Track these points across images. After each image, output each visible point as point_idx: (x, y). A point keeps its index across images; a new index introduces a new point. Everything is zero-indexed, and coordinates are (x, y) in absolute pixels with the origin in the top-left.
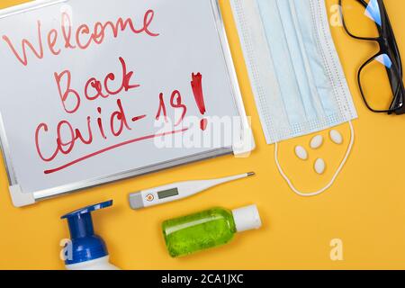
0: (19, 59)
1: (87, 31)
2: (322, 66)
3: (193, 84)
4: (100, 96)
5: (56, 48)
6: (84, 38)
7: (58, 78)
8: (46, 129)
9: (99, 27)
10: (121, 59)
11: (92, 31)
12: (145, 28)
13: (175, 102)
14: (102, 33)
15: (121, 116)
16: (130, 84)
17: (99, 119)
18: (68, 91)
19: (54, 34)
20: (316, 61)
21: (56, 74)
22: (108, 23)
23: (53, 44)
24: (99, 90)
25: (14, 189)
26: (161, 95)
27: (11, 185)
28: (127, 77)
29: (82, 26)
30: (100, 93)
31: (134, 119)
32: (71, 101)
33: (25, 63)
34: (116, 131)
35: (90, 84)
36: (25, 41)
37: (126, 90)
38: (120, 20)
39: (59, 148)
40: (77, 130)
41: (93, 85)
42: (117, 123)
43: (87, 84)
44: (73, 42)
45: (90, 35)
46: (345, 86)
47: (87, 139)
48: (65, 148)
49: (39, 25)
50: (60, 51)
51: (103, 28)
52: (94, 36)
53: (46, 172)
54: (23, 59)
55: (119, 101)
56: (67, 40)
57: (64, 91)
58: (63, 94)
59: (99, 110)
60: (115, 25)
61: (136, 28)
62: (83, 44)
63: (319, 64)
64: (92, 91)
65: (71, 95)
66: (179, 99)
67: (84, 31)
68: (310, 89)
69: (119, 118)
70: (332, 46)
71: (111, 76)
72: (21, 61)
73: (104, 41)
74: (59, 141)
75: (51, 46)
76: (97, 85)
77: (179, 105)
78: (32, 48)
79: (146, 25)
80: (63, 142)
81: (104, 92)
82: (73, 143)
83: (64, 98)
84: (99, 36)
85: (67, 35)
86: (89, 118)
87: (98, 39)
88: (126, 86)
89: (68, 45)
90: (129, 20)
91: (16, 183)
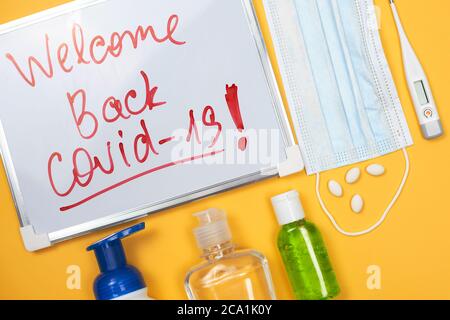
0: (27, 80)
1: (102, 43)
2: (371, 84)
3: (228, 98)
4: (120, 117)
5: (67, 65)
6: (99, 52)
7: (71, 99)
8: (60, 159)
9: (116, 37)
10: (142, 73)
11: (108, 43)
12: (169, 36)
13: (208, 120)
14: (120, 45)
15: (146, 139)
16: (155, 101)
17: (121, 145)
18: (84, 113)
19: (64, 49)
20: (365, 78)
21: (68, 95)
22: (126, 32)
23: (64, 61)
24: (119, 110)
25: (26, 231)
26: (191, 112)
27: (22, 226)
28: (150, 94)
29: (96, 38)
30: (120, 114)
31: (161, 142)
32: (88, 124)
33: (33, 84)
34: (141, 157)
35: (108, 104)
36: (31, 59)
37: (151, 109)
38: (140, 28)
39: (76, 180)
40: (96, 158)
41: (112, 105)
42: (142, 147)
43: (105, 105)
44: (86, 56)
45: (106, 47)
46: (399, 107)
47: (108, 168)
48: (83, 180)
49: (47, 39)
50: (72, 67)
51: (121, 39)
52: (111, 49)
53: (62, 209)
54: (30, 79)
55: (142, 122)
56: (80, 54)
57: (78, 114)
58: (77, 117)
59: (120, 133)
60: (134, 35)
61: (159, 37)
62: (98, 59)
63: (368, 81)
64: (111, 113)
65: (87, 117)
66: (212, 116)
67: (99, 44)
68: (357, 111)
69: (144, 142)
70: (384, 61)
71: (133, 94)
72: (29, 82)
73: (122, 53)
74: (75, 172)
75: (62, 62)
76: (116, 105)
77: (213, 123)
78: (40, 66)
79: (170, 33)
80: (81, 172)
81: (124, 112)
82: (91, 173)
83: (79, 122)
84: (116, 48)
85: (79, 49)
86: (109, 143)
87: (116, 52)
88: (150, 103)
89: (81, 60)
90: (150, 28)
91: (28, 223)
